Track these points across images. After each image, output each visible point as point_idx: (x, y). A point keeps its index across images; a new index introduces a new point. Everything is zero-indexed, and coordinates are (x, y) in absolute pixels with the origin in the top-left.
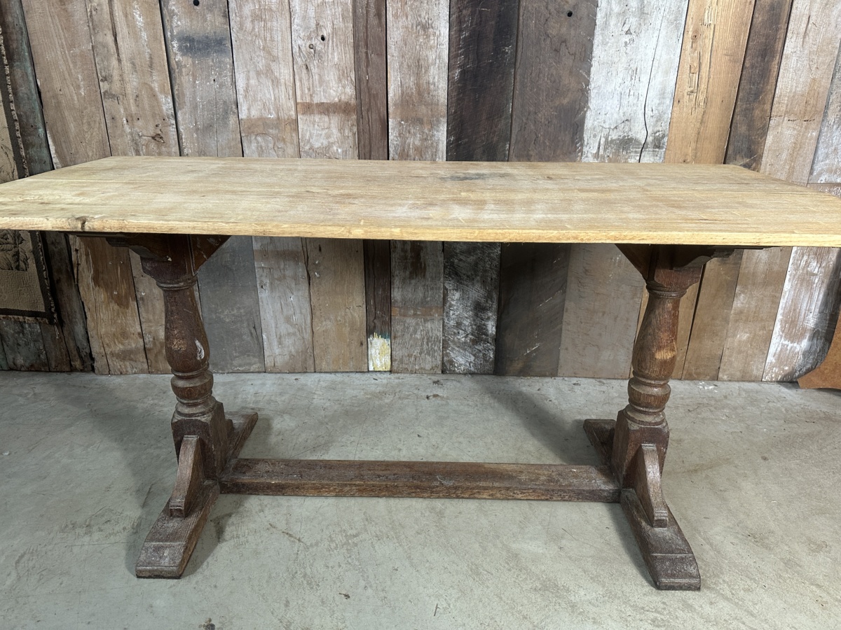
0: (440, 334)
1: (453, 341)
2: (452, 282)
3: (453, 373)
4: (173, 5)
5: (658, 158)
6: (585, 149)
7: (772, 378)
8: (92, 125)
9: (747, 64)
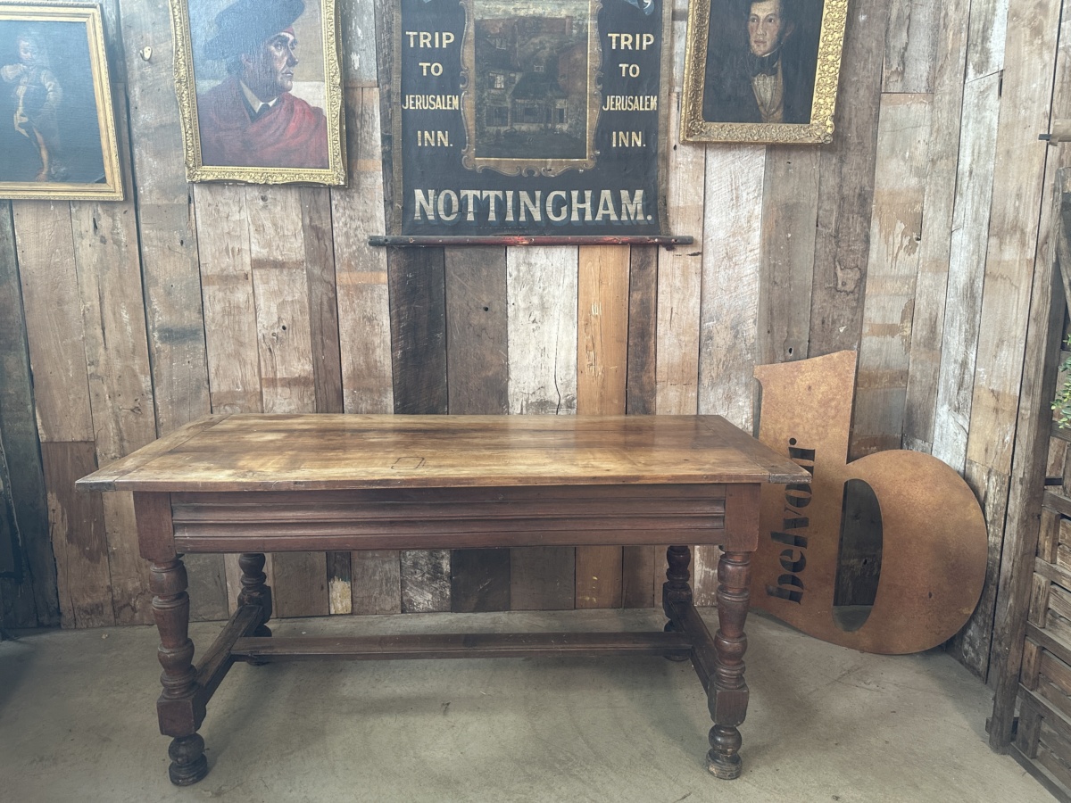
0: (398, 575)
1: (411, 581)
3: (413, 612)
4: (156, 304)
6: (511, 411)
7: (703, 603)
8: (78, 400)
9: (631, 343)
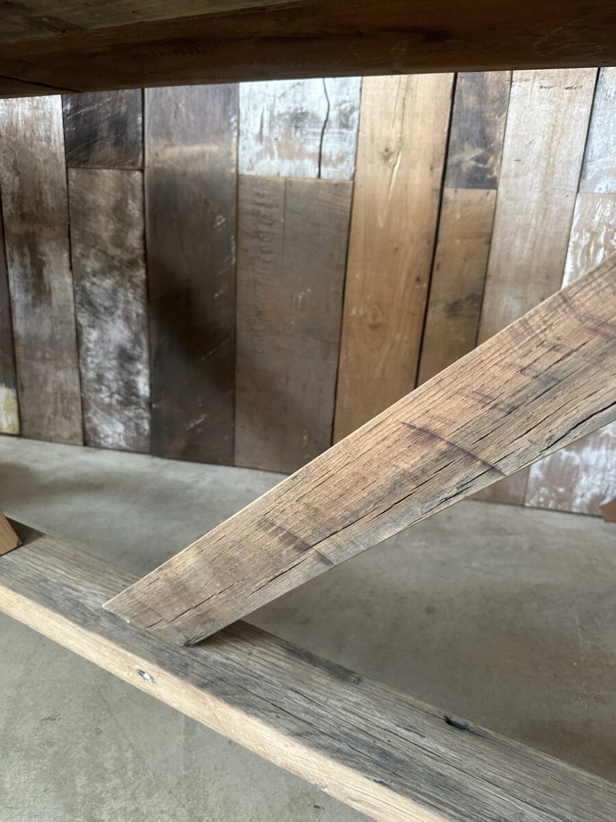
0: (76, 389)
1: (95, 401)
2: (86, 315)
5: (346, 144)
7: (539, 503)
